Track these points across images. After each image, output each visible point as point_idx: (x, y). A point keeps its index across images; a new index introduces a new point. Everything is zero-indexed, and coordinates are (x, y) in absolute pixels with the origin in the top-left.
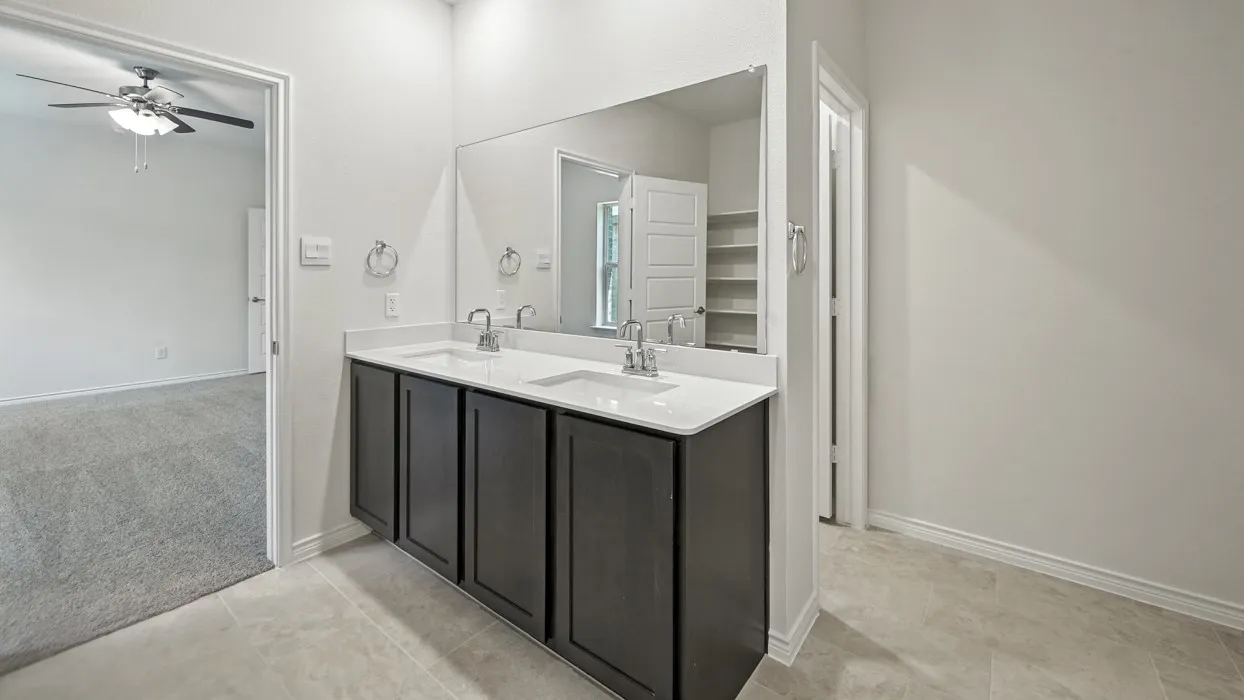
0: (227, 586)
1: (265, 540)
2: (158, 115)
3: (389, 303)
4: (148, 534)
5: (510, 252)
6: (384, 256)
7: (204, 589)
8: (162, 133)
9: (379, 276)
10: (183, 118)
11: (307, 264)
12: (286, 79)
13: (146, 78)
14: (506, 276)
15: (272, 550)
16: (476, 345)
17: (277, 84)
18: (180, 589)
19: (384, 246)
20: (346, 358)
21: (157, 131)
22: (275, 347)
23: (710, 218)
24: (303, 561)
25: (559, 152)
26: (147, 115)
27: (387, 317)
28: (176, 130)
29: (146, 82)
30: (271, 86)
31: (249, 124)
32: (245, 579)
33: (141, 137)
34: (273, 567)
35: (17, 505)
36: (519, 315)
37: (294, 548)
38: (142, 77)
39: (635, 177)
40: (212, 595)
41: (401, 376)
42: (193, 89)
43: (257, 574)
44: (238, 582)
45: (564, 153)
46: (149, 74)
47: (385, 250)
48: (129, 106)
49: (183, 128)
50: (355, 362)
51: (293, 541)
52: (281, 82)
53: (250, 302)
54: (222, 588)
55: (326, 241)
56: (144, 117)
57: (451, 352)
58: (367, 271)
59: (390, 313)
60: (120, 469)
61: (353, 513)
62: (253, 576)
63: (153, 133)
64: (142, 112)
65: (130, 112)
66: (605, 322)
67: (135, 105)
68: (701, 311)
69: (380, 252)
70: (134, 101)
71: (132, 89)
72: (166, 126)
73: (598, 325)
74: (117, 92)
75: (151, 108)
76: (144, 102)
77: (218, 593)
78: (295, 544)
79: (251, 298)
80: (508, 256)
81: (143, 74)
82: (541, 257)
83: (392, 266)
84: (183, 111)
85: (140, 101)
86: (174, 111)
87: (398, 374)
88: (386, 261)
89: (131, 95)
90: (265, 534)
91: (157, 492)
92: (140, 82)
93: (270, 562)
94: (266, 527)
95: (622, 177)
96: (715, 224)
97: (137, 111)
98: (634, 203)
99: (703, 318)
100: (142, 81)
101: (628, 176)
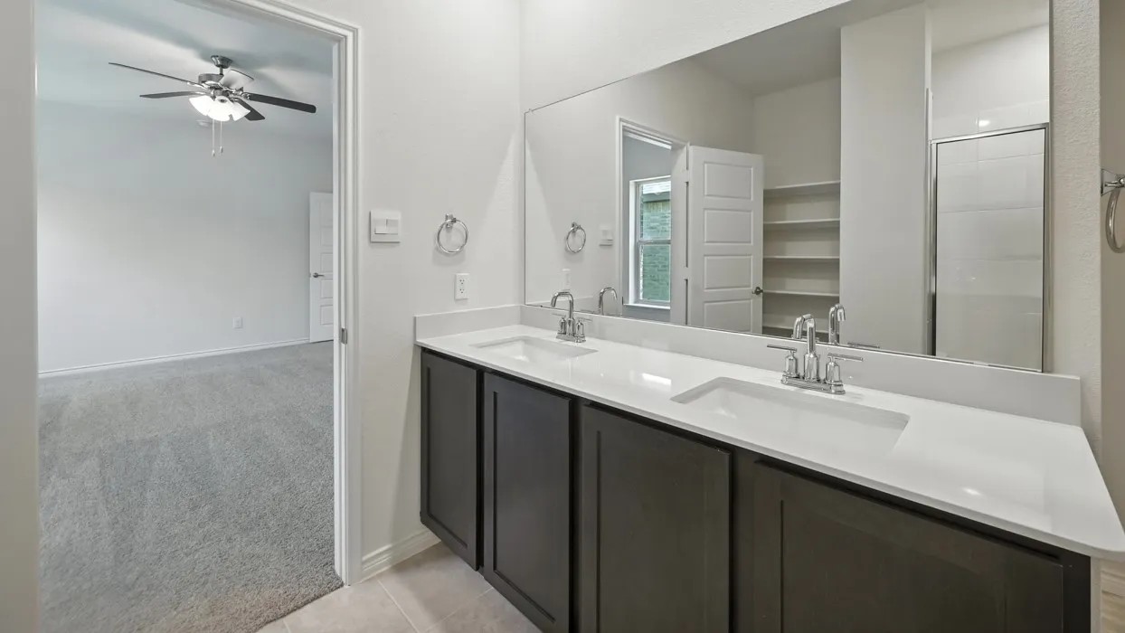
0: (294, 610)
1: (332, 544)
2: (232, 101)
3: (458, 284)
4: (217, 526)
5: (576, 227)
6: (453, 231)
7: (269, 613)
8: (236, 118)
9: (450, 254)
10: (253, 104)
11: (375, 241)
12: (355, 31)
13: (222, 67)
14: (572, 254)
15: (341, 565)
16: (556, 333)
17: (346, 37)
18: (245, 611)
19: (454, 221)
20: (416, 346)
21: (231, 116)
22: (343, 333)
23: (766, 192)
24: (373, 578)
25: (621, 120)
26: (222, 101)
27: (457, 300)
28: (248, 117)
29: (221, 71)
30: (340, 40)
31: (311, 109)
32: (313, 600)
33: (218, 123)
34: (342, 585)
35: (104, 479)
36: (601, 298)
37: (363, 563)
38: (218, 66)
39: (691, 149)
40: (278, 622)
41: (486, 374)
42: (262, 78)
43: (325, 593)
44: (305, 604)
45: (627, 122)
46: (225, 63)
47: (455, 225)
48: (208, 94)
49: (254, 116)
50: (426, 352)
51: (362, 556)
52: (350, 35)
53: (312, 278)
54: (289, 612)
55: (396, 215)
56: (220, 103)
57: (526, 340)
58: (437, 249)
59: (459, 296)
60: (197, 441)
61: (424, 521)
62: (321, 596)
63: (228, 119)
64: (218, 98)
65: (208, 98)
66: (637, 300)
67: (212, 93)
68: (758, 291)
69: (448, 227)
70: (211, 88)
71: (210, 77)
72: (239, 112)
73: (631, 303)
74: (197, 80)
75: (226, 94)
76: (220, 89)
77: (285, 620)
78: (364, 558)
79: (312, 274)
80: (574, 231)
81: (219, 63)
82: (605, 232)
83: (462, 243)
84: (254, 97)
85: (215, 88)
86: (246, 97)
87: (481, 371)
88: (455, 238)
89: (209, 82)
90: (333, 535)
91: (228, 472)
92: (217, 71)
93: (339, 579)
94: (333, 526)
95: (676, 148)
96: (772, 198)
97: (214, 97)
98: (689, 176)
99: (760, 299)
100: (218, 69)
101: (681, 147)
